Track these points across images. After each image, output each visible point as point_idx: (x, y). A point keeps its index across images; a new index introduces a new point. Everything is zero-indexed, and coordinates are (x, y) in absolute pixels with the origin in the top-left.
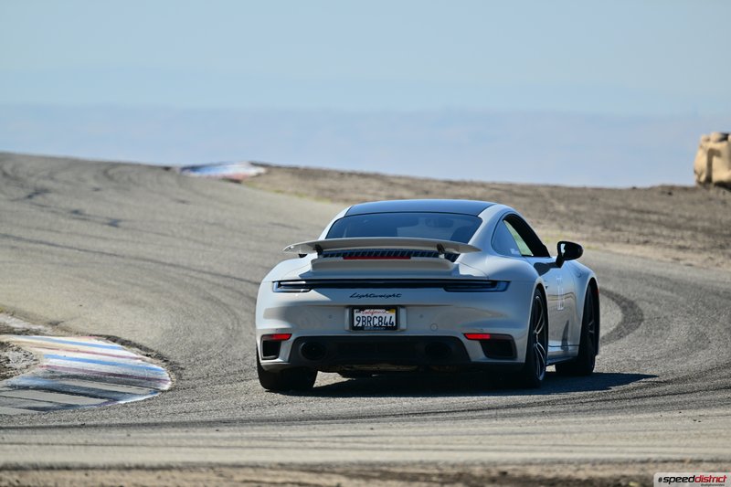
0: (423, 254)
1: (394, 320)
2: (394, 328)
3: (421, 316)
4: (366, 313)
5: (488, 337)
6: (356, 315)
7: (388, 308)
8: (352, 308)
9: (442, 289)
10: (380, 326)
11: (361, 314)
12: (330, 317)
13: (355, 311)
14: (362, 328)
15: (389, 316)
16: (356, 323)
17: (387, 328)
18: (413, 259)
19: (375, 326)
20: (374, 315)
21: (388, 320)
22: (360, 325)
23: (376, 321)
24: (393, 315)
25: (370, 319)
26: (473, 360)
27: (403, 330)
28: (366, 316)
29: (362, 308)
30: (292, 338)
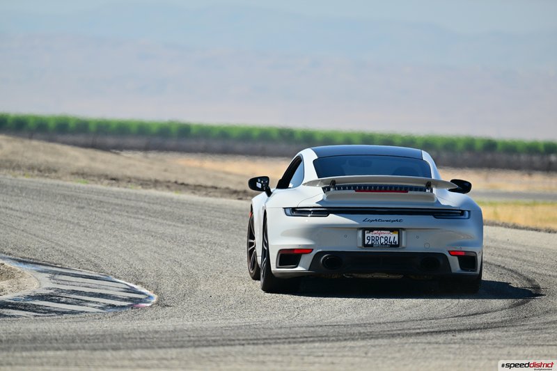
0: (416, 189)
1: (396, 239)
2: (396, 246)
3: (418, 237)
4: (375, 234)
5: (463, 254)
6: (366, 235)
7: (392, 230)
8: (364, 230)
9: (432, 217)
10: (386, 244)
11: (370, 235)
12: (346, 236)
13: (366, 232)
14: (372, 246)
15: (393, 237)
16: (366, 241)
17: (392, 246)
18: (410, 192)
19: (382, 244)
20: (381, 235)
21: (392, 240)
22: (370, 243)
23: (383, 240)
24: (396, 236)
25: (378, 239)
26: (453, 271)
27: (404, 248)
28: (375, 236)
29: (371, 230)
30: (314, 253)
